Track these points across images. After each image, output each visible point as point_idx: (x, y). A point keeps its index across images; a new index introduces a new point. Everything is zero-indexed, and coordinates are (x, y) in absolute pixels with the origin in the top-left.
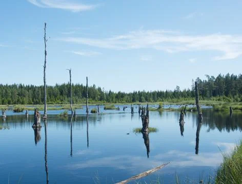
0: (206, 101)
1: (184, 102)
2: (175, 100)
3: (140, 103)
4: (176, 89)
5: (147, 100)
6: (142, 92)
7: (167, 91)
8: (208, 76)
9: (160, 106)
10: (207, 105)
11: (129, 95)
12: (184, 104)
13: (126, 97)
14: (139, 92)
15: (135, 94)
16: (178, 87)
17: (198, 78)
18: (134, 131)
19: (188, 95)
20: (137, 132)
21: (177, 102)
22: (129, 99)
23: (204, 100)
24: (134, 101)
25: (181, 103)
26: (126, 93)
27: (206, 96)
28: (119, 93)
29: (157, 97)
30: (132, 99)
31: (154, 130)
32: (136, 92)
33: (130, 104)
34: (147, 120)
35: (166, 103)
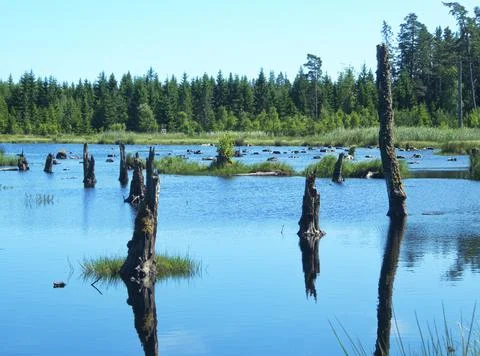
0: (443, 132)
1: (343, 132)
2: (300, 122)
3: (133, 134)
4: (306, 71)
5: (164, 120)
6: (139, 81)
7: (261, 79)
8: (458, 9)
9: (221, 151)
10: (448, 150)
11: (78, 92)
12: (339, 146)
13: (62, 103)
14: (126, 79)
15: (105, 87)
16: (314, 61)
17: (412, 18)
18: (88, 273)
19: (362, 101)
20: (101, 276)
21: (311, 131)
22: (76, 111)
23: (436, 124)
24: (99, 123)
25: (330, 136)
26: (60, 82)
27: (449, 108)
28: (28, 81)
29: (216, 107)
30: (90, 114)
31: (180, 269)
32: (113, 82)
33: (82, 139)
34: (149, 222)
35: (254, 136)
